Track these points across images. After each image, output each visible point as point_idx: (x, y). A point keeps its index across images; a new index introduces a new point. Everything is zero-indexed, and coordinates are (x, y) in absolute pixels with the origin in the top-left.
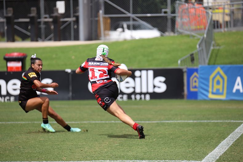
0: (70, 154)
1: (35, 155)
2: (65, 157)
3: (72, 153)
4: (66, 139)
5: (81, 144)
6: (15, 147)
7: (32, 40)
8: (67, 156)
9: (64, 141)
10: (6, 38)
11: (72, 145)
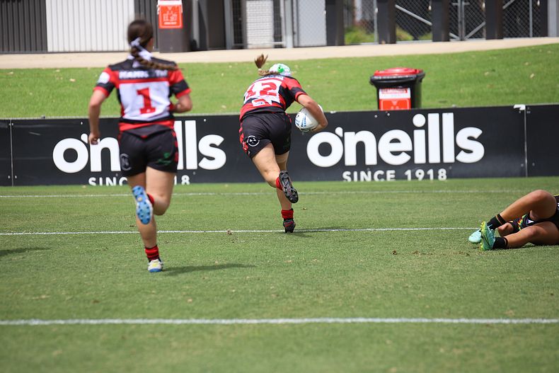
0: (523, 302)
1: (442, 305)
2: (512, 309)
3: (530, 300)
4: (515, 268)
5: (549, 279)
6: (396, 285)
7: (436, 39)
8: (516, 308)
9: (509, 271)
10: (376, 35)
11: (529, 280)
